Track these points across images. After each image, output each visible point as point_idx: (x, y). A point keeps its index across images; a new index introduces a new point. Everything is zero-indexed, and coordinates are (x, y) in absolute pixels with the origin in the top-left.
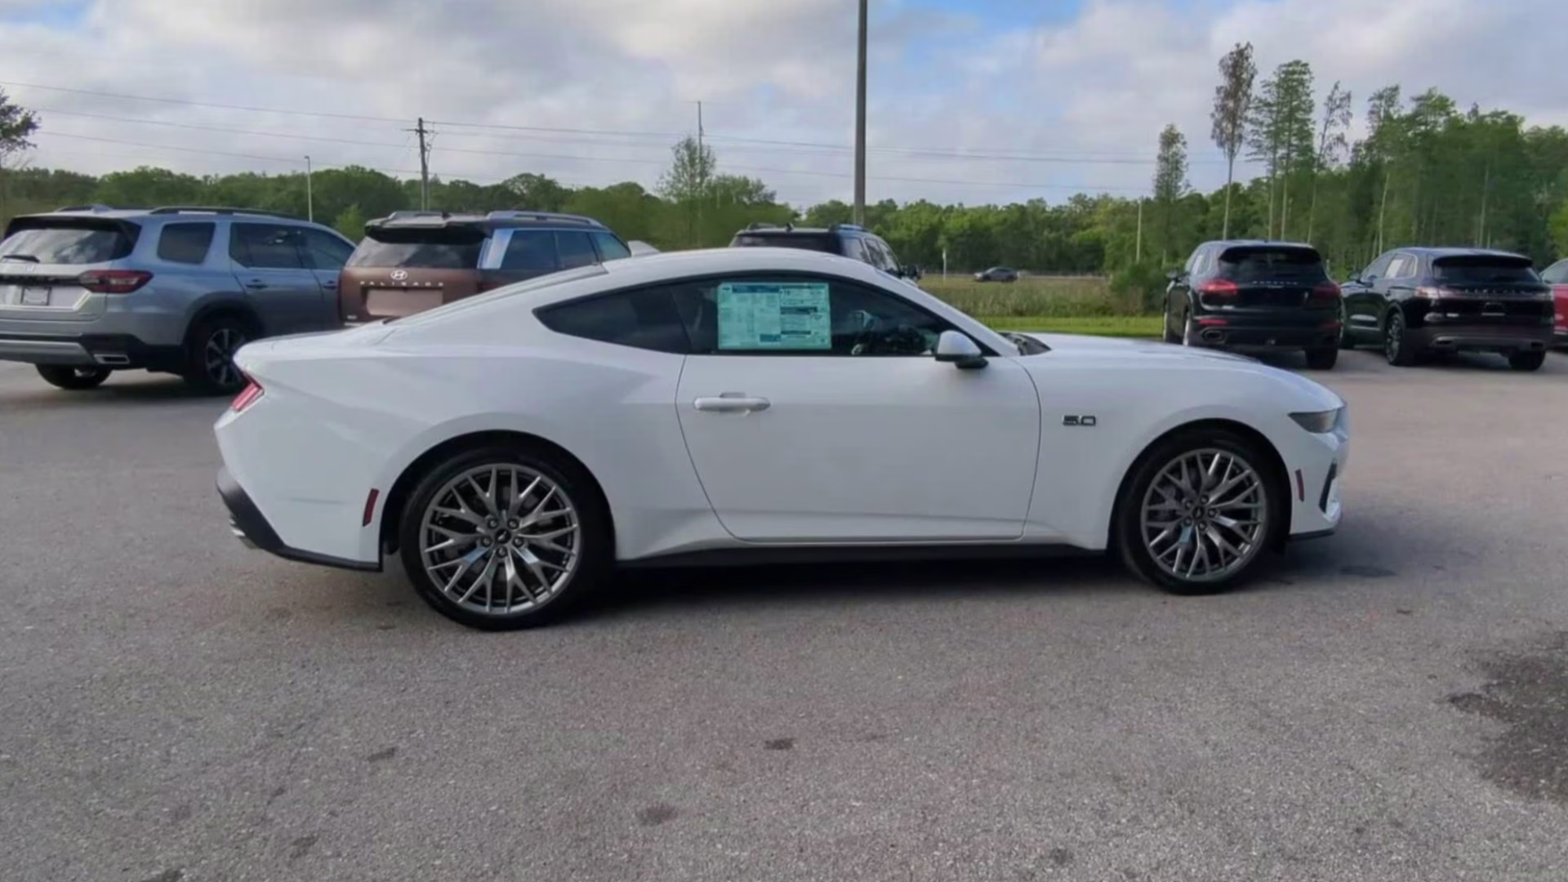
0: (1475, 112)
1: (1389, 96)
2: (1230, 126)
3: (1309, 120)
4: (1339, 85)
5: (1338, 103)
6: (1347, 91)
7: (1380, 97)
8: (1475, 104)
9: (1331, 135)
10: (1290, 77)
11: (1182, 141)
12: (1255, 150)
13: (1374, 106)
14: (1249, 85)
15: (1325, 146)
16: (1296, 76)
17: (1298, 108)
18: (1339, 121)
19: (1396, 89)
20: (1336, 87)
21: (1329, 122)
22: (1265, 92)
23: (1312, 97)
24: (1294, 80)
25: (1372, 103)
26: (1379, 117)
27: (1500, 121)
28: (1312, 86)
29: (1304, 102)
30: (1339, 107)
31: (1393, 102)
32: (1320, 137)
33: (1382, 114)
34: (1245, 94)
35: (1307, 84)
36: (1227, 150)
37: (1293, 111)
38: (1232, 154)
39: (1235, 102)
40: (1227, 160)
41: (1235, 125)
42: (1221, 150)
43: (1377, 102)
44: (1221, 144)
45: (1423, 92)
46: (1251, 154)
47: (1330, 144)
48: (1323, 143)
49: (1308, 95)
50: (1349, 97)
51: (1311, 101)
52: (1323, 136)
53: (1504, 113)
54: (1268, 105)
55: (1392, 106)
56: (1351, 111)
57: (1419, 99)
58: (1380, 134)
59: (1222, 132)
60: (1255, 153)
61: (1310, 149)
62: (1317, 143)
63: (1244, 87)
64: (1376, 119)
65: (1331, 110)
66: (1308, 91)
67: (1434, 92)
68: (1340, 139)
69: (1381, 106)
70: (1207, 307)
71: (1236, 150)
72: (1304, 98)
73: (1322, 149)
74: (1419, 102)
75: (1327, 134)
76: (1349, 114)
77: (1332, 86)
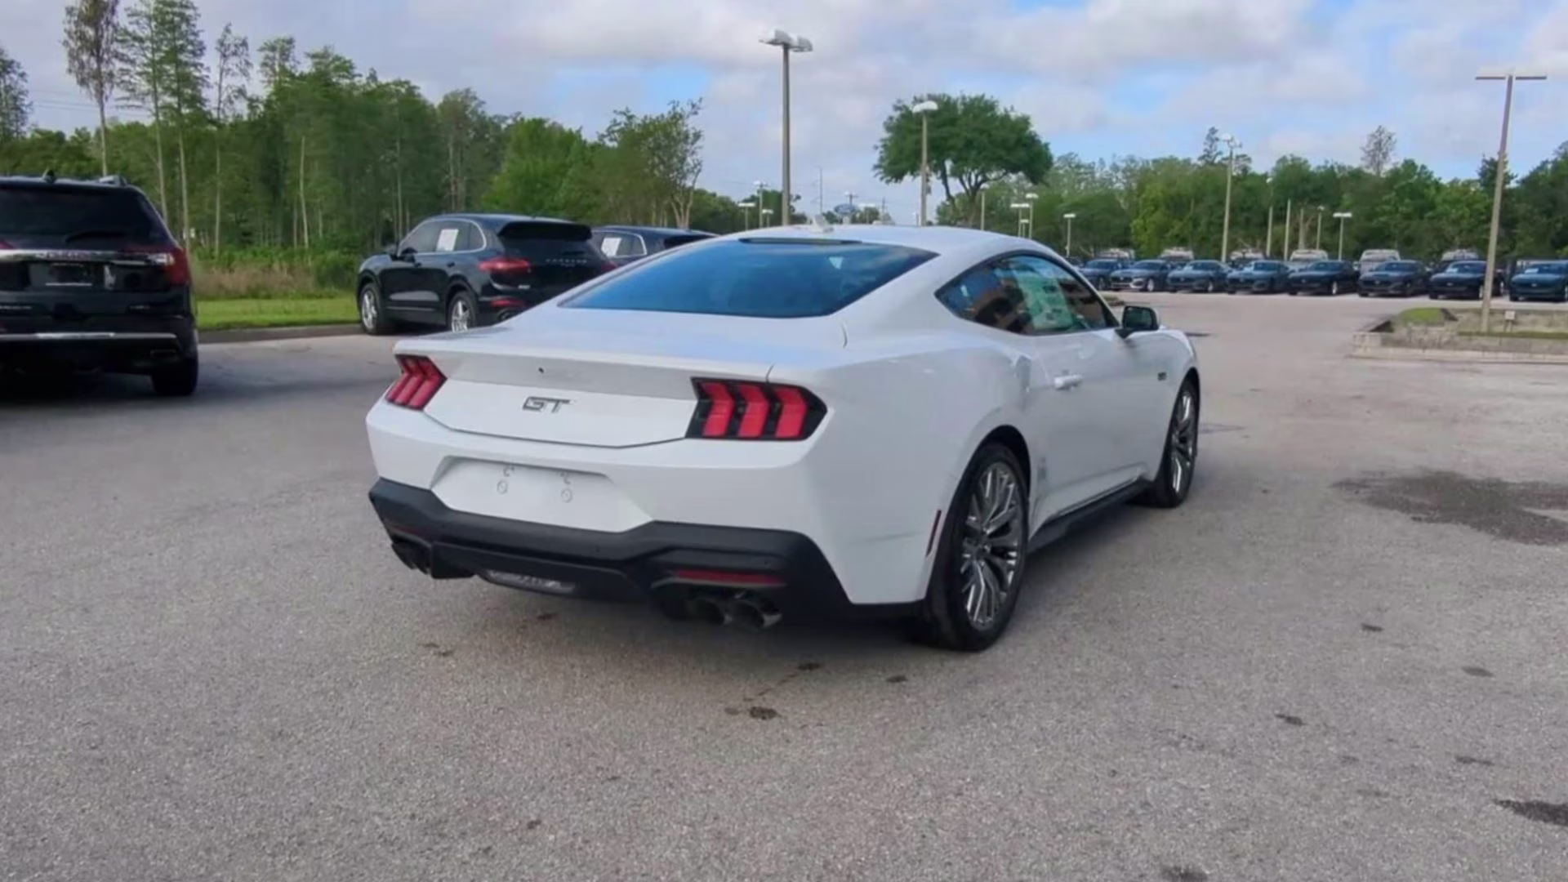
0: (373, 77)
1: (282, 48)
2: (93, 60)
3: (202, 65)
4: (231, 28)
5: (233, 48)
6: (243, 36)
7: (273, 49)
8: (372, 69)
9: (229, 86)
10: (169, 10)
11: (20, 71)
12: (127, 94)
13: (267, 57)
14: (113, 11)
15: (224, 97)
16: (176, 10)
17: (182, 49)
18: (236, 70)
19: (290, 42)
20: (227, 30)
21: (223, 72)
22: (131, 23)
23: (202, 37)
24: (174, 14)
25: (263, 54)
26: (273, 70)
27: (403, 90)
28: (199, 24)
29: (192, 43)
30: (235, 54)
31: (288, 56)
32: (216, 88)
33: (277, 69)
34: (108, 23)
35: (192, 22)
36: (93, 92)
37: (176, 50)
38: (100, 95)
39: (97, 31)
40: (95, 101)
41: (100, 60)
42: (84, 91)
43: (271, 54)
44: (83, 82)
45: (318, 49)
46: (123, 98)
47: (229, 97)
48: (220, 96)
49: (195, 34)
50: (244, 44)
51: (201, 43)
52: (220, 87)
53: (407, 82)
54: (141, 40)
55: (287, 59)
56: (251, 61)
57: (314, 56)
58: (280, 91)
59: (82, 66)
60: (128, 99)
61: (202, 101)
62: (210, 95)
63: (107, 15)
64: (271, 73)
65: (224, 56)
66: (195, 30)
67: (330, 51)
68: (241, 92)
69: (274, 58)
70: (497, 286)
71: (107, 92)
72: (192, 38)
73: (220, 102)
74: (317, 60)
75: (224, 84)
76: (248, 63)
77: (221, 30)
